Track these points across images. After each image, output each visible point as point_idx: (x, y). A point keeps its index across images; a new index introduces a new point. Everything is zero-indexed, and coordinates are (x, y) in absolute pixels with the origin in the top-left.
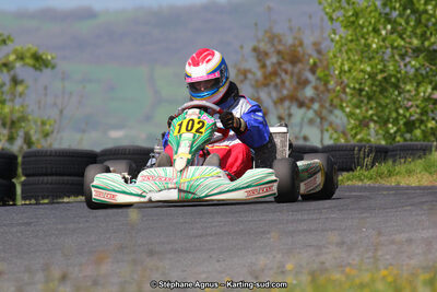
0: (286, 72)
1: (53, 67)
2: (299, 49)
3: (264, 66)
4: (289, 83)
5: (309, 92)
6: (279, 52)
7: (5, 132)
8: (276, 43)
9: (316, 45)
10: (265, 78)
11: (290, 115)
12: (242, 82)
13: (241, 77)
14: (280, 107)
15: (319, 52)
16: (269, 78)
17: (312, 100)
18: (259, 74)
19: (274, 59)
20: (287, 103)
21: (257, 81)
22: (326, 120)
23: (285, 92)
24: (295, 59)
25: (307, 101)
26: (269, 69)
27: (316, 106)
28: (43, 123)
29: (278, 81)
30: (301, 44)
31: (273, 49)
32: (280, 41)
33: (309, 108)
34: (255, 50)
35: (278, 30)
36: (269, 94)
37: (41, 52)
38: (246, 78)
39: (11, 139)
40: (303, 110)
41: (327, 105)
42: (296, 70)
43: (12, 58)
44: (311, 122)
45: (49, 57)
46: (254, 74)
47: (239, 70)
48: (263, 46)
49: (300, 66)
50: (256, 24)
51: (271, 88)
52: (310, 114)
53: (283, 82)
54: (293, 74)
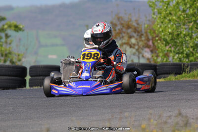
0: (124, 33)
1: (23, 31)
2: (130, 23)
3: (115, 30)
4: (126, 38)
5: (133, 41)
6: (122, 24)
7: (3, 58)
8: (120, 20)
9: (136, 21)
11: (126, 51)
15: (138, 24)
16: (118, 35)
17: (134, 45)
19: (119, 27)
20: (124, 46)
22: (141, 53)
23: (124, 41)
24: (129, 27)
25: (132, 46)
26: (117, 31)
28: (19, 55)
32: (122, 19)
33: (134, 48)
34: (111, 23)
35: (121, 15)
37: (17, 24)
39: (5, 61)
40: (132, 49)
41: (141, 46)
43: (6, 27)
44: (134, 54)
45: (21, 27)
48: (115, 21)
49: (129, 31)
50: (112, 12)
51: (118, 39)
52: (134, 51)
53: (123, 37)
54: (128, 33)
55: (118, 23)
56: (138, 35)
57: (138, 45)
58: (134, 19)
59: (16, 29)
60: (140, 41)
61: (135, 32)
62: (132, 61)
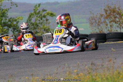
0: (112, 15)
1: (56, 16)
2: (115, 9)
3: (107, 14)
4: (113, 18)
5: (117, 20)
6: (110, 10)
8: (109, 8)
9: (118, 8)
10: (107, 17)
11: (113, 25)
12: (101, 17)
13: (101, 16)
14: (110, 23)
15: (119, 10)
16: (108, 17)
17: (118, 21)
18: (105, 15)
19: (109, 12)
20: (112, 23)
21: (105, 17)
22: (121, 26)
23: (111, 20)
24: (114, 12)
25: (117, 22)
26: (108, 14)
27: (119, 23)
29: (110, 17)
30: (116, 8)
31: (109, 9)
32: (110, 7)
33: (117, 23)
34: (104, 9)
35: (110, 5)
36: (108, 20)
37: (52, 13)
38: (102, 16)
40: (116, 24)
41: (122, 22)
42: (114, 14)
43: (46, 14)
44: (118, 26)
45: (55, 14)
46: (104, 15)
47: (101, 14)
48: (106, 8)
49: (115, 13)
50: (105, 3)
51: (108, 19)
52: (118, 25)
53: (111, 17)
54: (114, 15)
55: (108, 9)
56: (119, 16)
57: (120, 22)
58: (117, 7)
59: (52, 16)
60: (121, 19)
61: (118, 15)
62: (117, 31)
